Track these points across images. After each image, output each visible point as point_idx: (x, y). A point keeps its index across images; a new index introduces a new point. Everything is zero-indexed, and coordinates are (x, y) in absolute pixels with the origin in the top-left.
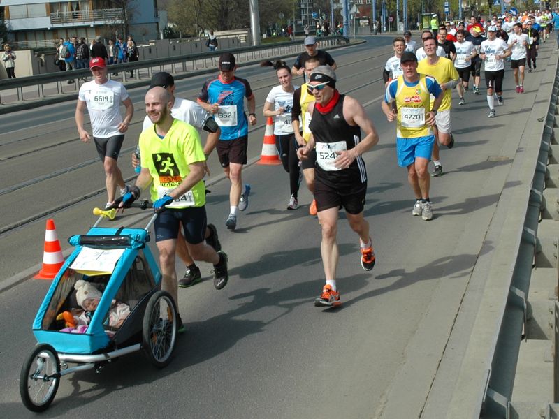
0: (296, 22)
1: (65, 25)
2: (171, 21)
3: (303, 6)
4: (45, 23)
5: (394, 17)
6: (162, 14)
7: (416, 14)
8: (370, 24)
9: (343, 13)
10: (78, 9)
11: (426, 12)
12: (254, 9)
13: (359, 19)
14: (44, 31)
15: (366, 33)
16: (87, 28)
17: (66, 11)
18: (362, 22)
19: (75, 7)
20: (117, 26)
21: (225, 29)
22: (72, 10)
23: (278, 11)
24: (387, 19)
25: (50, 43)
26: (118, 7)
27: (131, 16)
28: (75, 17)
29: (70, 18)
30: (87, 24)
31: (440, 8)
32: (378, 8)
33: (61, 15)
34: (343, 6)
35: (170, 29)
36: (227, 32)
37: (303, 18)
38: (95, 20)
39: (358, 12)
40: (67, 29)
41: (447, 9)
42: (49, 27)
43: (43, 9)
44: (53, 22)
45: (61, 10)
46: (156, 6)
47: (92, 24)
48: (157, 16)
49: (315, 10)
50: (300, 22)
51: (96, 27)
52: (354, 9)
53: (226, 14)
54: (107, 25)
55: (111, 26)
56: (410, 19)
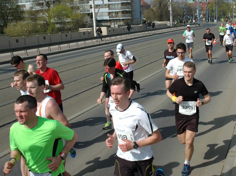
0: (183, 18)
1: (113, 19)
2: (144, 18)
3: (185, 14)
4: (107, 18)
5: (213, 18)
6: (142, 16)
7: (220, 17)
8: (206, 20)
9: (198, 16)
10: (117, 14)
11: (223, 16)
12: (171, 15)
13: (202, 18)
14: (107, 20)
15: (205, 23)
16: (120, 20)
17: (114, 14)
18: (203, 19)
19: (116, 13)
20: (129, 19)
21: (162, 21)
22: (116, 14)
23: (178, 15)
24: (211, 18)
25: (109, 24)
26: (130, 13)
27: (133, 16)
28: (116, 16)
29: (115, 16)
30: (120, 18)
31: (227, 15)
32: (208, 15)
33: (112, 16)
34: (198, 14)
35: (144, 20)
36: (163, 22)
37: (185, 17)
38: (122, 17)
39: (203, 16)
40: (114, 20)
41: (229, 16)
42: (108, 19)
43: (107, 14)
44: (110, 18)
45: (112, 14)
46: (141, 13)
47: (121, 18)
48: (141, 16)
49: (189, 15)
50: (184, 19)
51: (123, 19)
52: (201, 16)
53: (162, 16)
54: (126, 19)
55: (127, 19)
56: (218, 19)
